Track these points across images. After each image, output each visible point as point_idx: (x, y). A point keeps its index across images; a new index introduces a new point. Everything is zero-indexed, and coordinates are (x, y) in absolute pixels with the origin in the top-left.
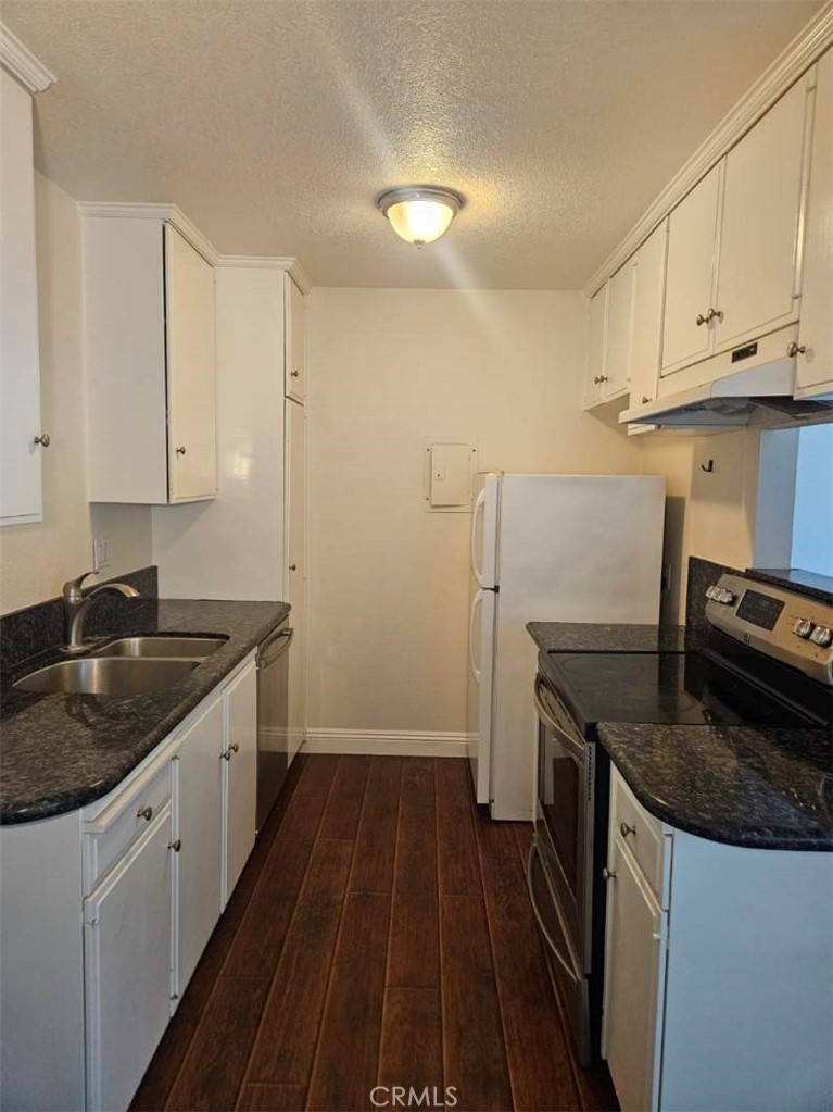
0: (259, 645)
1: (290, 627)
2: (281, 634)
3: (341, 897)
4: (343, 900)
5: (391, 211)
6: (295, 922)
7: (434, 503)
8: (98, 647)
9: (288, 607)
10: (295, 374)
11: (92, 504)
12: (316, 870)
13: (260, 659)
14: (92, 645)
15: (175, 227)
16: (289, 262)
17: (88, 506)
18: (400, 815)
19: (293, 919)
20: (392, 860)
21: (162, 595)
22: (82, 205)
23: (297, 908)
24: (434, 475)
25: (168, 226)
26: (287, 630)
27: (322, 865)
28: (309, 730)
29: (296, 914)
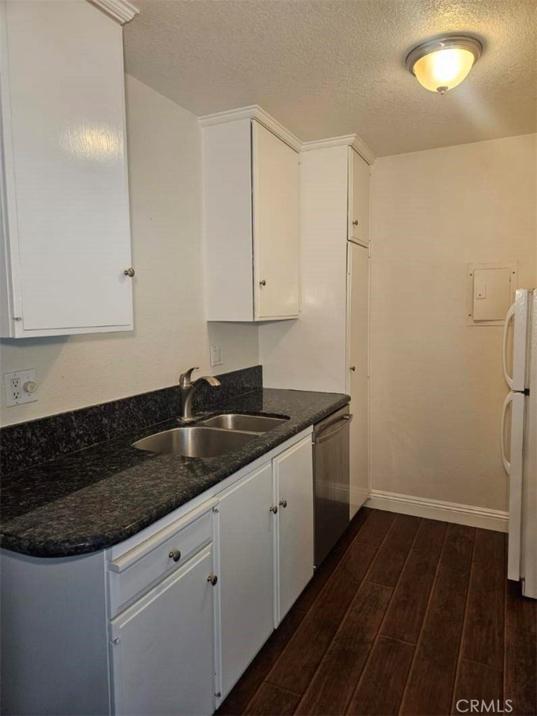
0: (315, 425)
1: (350, 413)
2: (342, 418)
3: (373, 637)
4: (374, 640)
5: (416, 67)
6: (331, 651)
7: (475, 318)
8: (203, 419)
9: (348, 398)
10: (356, 223)
11: (209, 322)
12: (358, 607)
13: (316, 435)
14: (198, 418)
15: (259, 121)
16: (351, 138)
17: (206, 323)
18: (437, 574)
19: (330, 648)
20: (422, 614)
21: (265, 386)
22: (201, 119)
23: (335, 638)
24: (476, 296)
25: (255, 123)
26: (348, 415)
27: (364, 603)
28: (373, 491)
29: (333, 642)
